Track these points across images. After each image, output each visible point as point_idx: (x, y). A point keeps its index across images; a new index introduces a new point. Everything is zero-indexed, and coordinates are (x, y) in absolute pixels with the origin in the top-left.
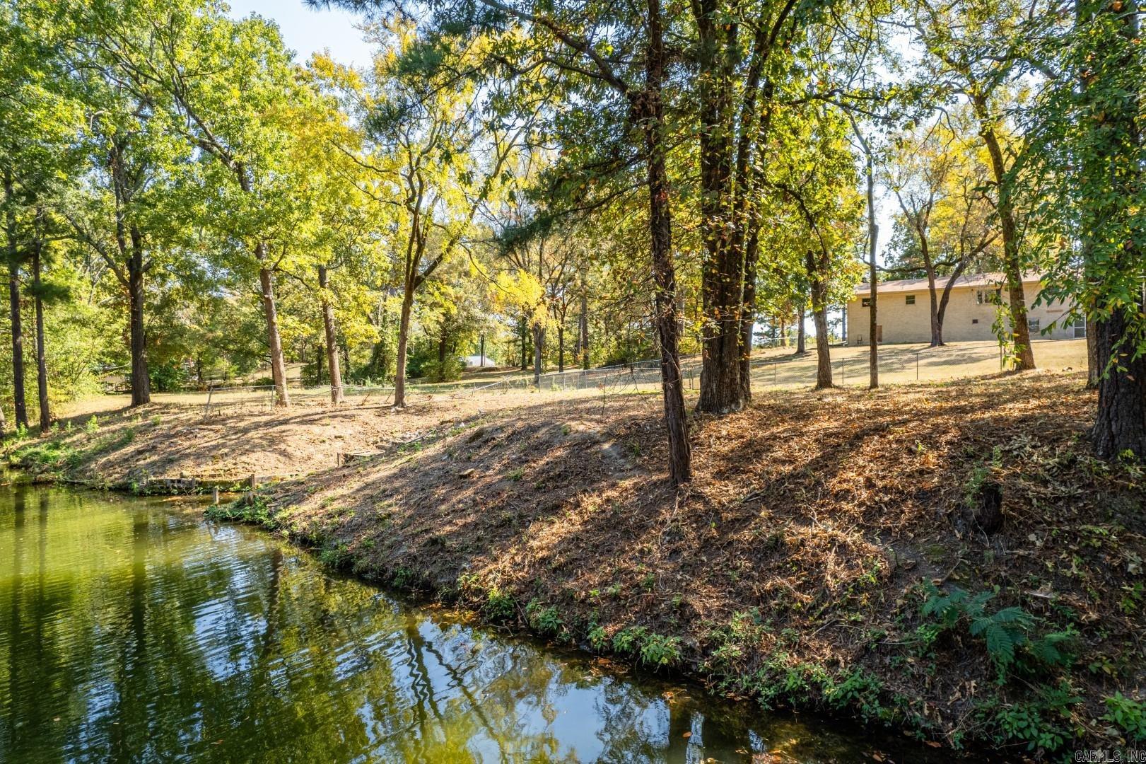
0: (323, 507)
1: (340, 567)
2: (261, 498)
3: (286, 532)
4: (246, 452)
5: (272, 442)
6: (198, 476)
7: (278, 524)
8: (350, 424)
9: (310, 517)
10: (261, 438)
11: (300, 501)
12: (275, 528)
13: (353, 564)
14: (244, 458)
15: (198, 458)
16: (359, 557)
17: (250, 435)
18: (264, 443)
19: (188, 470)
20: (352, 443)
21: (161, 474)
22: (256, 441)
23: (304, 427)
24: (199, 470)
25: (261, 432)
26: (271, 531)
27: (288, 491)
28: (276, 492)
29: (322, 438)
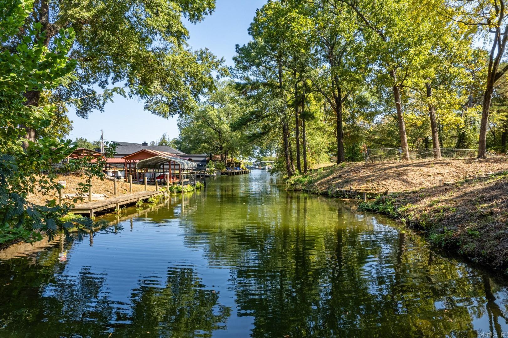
0: (431, 206)
1: (446, 247)
2: (390, 200)
3: (404, 220)
4: (384, 179)
5: (399, 175)
6: (359, 190)
7: (399, 215)
8: (447, 167)
9: (421, 211)
10: (393, 173)
11: (414, 202)
12: (397, 217)
13: (458, 247)
14: (383, 182)
15: (360, 181)
16: (464, 243)
17: (387, 171)
18: (394, 175)
19: (354, 187)
20: (448, 177)
21: (342, 188)
22: (390, 174)
23: (418, 168)
24: (360, 187)
25: (393, 170)
26: (394, 218)
27: (406, 196)
28: (399, 197)
29: (429, 174)
